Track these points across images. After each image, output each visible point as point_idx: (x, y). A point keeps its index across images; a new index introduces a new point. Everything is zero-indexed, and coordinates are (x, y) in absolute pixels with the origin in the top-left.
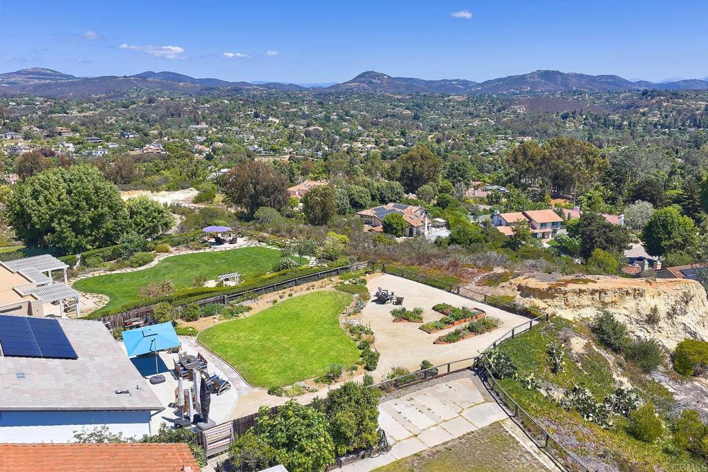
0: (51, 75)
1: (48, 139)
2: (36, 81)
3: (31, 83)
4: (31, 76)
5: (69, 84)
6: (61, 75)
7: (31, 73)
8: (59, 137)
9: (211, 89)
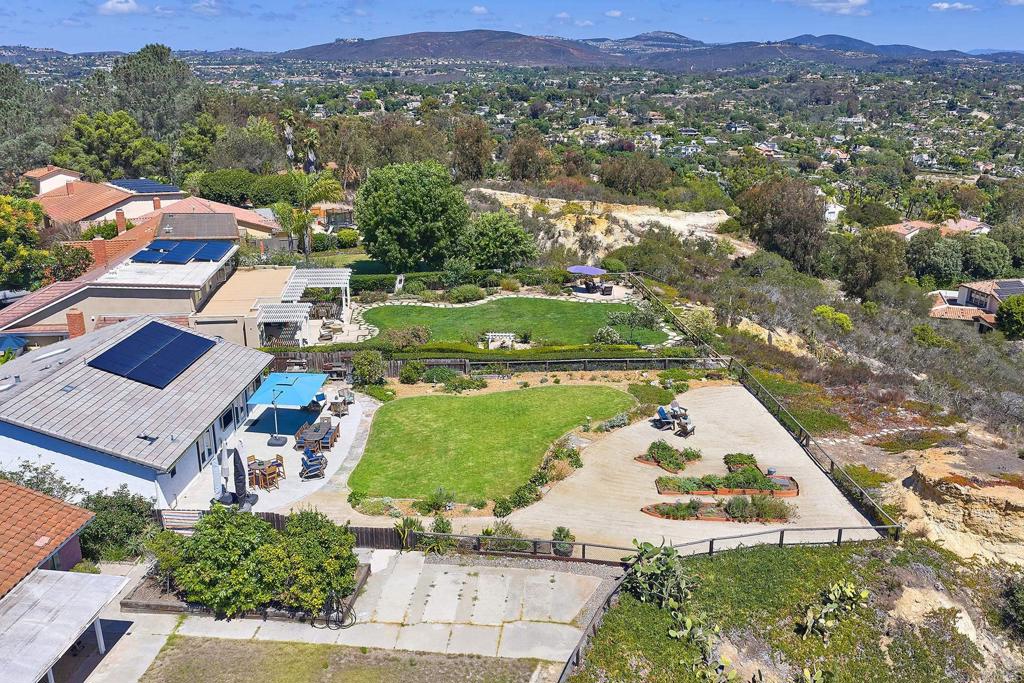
0: (675, 41)
1: (635, 127)
2: (656, 50)
3: (649, 52)
4: (651, 42)
5: (692, 53)
6: (688, 41)
7: (651, 39)
8: (648, 125)
9: (894, 61)
